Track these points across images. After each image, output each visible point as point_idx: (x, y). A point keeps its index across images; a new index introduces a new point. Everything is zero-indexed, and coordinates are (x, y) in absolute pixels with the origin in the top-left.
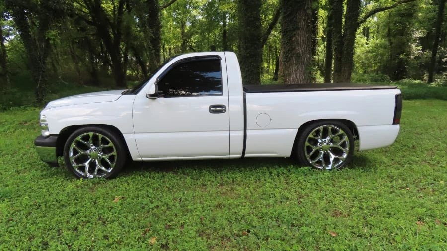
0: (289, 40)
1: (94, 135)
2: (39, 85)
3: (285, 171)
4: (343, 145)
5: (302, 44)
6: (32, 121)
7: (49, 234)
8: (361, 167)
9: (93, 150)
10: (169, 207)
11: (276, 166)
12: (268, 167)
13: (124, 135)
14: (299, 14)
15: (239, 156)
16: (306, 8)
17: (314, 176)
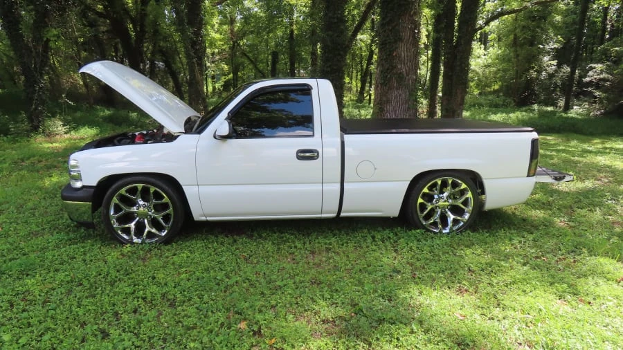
0: (389, 55)
1: (143, 187)
2: (34, 107)
3: (391, 235)
4: (466, 203)
5: (406, 61)
6: (31, 159)
7: (104, 319)
8: (486, 230)
9: (141, 207)
10: (251, 283)
11: (380, 229)
12: (368, 230)
13: (183, 187)
14: (402, 20)
15: (334, 215)
16: (412, 13)
17: (429, 242)
